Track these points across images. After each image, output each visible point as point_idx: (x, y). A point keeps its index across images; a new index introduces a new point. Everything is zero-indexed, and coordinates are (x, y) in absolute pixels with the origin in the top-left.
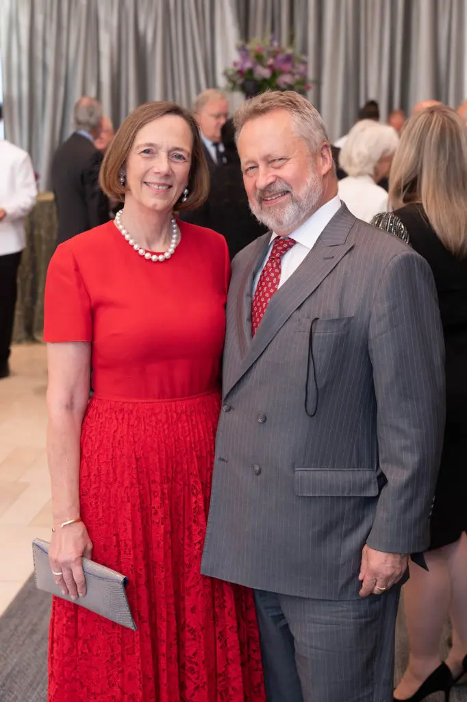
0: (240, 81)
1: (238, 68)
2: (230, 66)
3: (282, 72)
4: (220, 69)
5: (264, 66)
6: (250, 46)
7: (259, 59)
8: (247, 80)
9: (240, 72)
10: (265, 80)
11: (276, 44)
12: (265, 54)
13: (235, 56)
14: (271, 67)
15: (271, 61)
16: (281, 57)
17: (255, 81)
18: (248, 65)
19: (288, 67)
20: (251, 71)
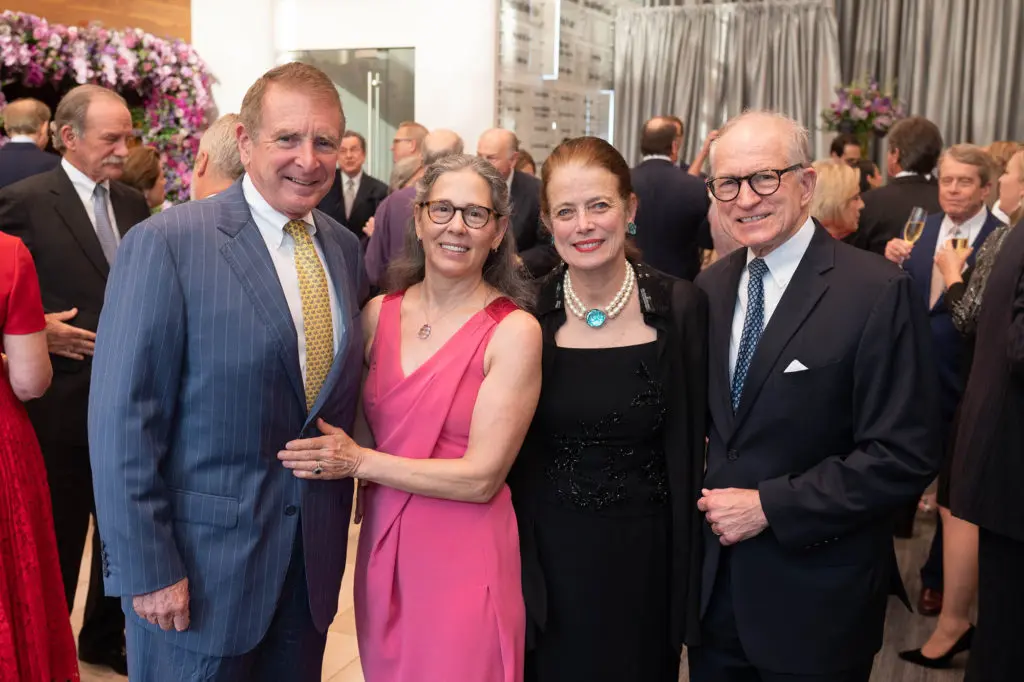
0: (836, 122)
1: (836, 109)
2: (829, 108)
3: (878, 115)
4: (819, 111)
5: (860, 107)
6: (850, 90)
7: (857, 101)
8: (843, 121)
9: (837, 113)
10: (861, 121)
11: (874, 87)
12: (863, 96)
13: (835, 99)
14: (867, 109)
15: (868, 103)
16: (878, 99)
17: (852, 122)
18: (846, 107)
19: (885, 109)
20: (848, 113)
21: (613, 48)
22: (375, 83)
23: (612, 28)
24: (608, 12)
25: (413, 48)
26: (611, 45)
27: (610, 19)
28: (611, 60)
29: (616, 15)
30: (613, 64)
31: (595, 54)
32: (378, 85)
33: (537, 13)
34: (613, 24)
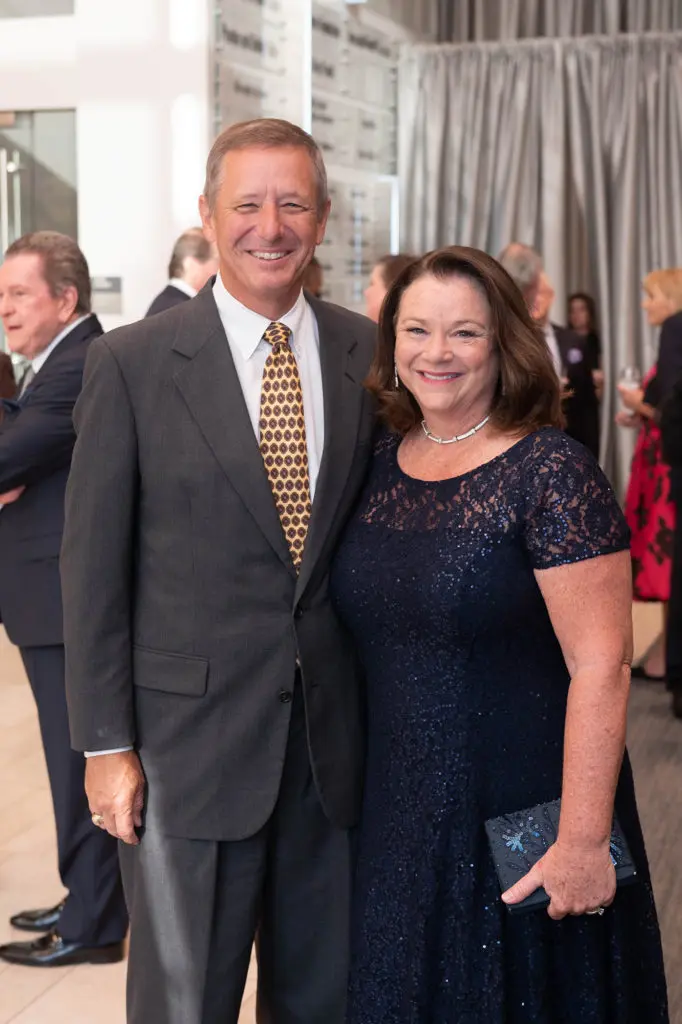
21: (395, 110)
22: (12, 167)
23: (392, 77)
24: (386, 53)
25: (73, 110)
26: (392, 104)
27: (388, 63)
28: (391, 128)
29: (397, 57)
30: (395, 135)
31: (368, 117)
32: (19, 171)
33: (274, 52)
34: (394, 71)
